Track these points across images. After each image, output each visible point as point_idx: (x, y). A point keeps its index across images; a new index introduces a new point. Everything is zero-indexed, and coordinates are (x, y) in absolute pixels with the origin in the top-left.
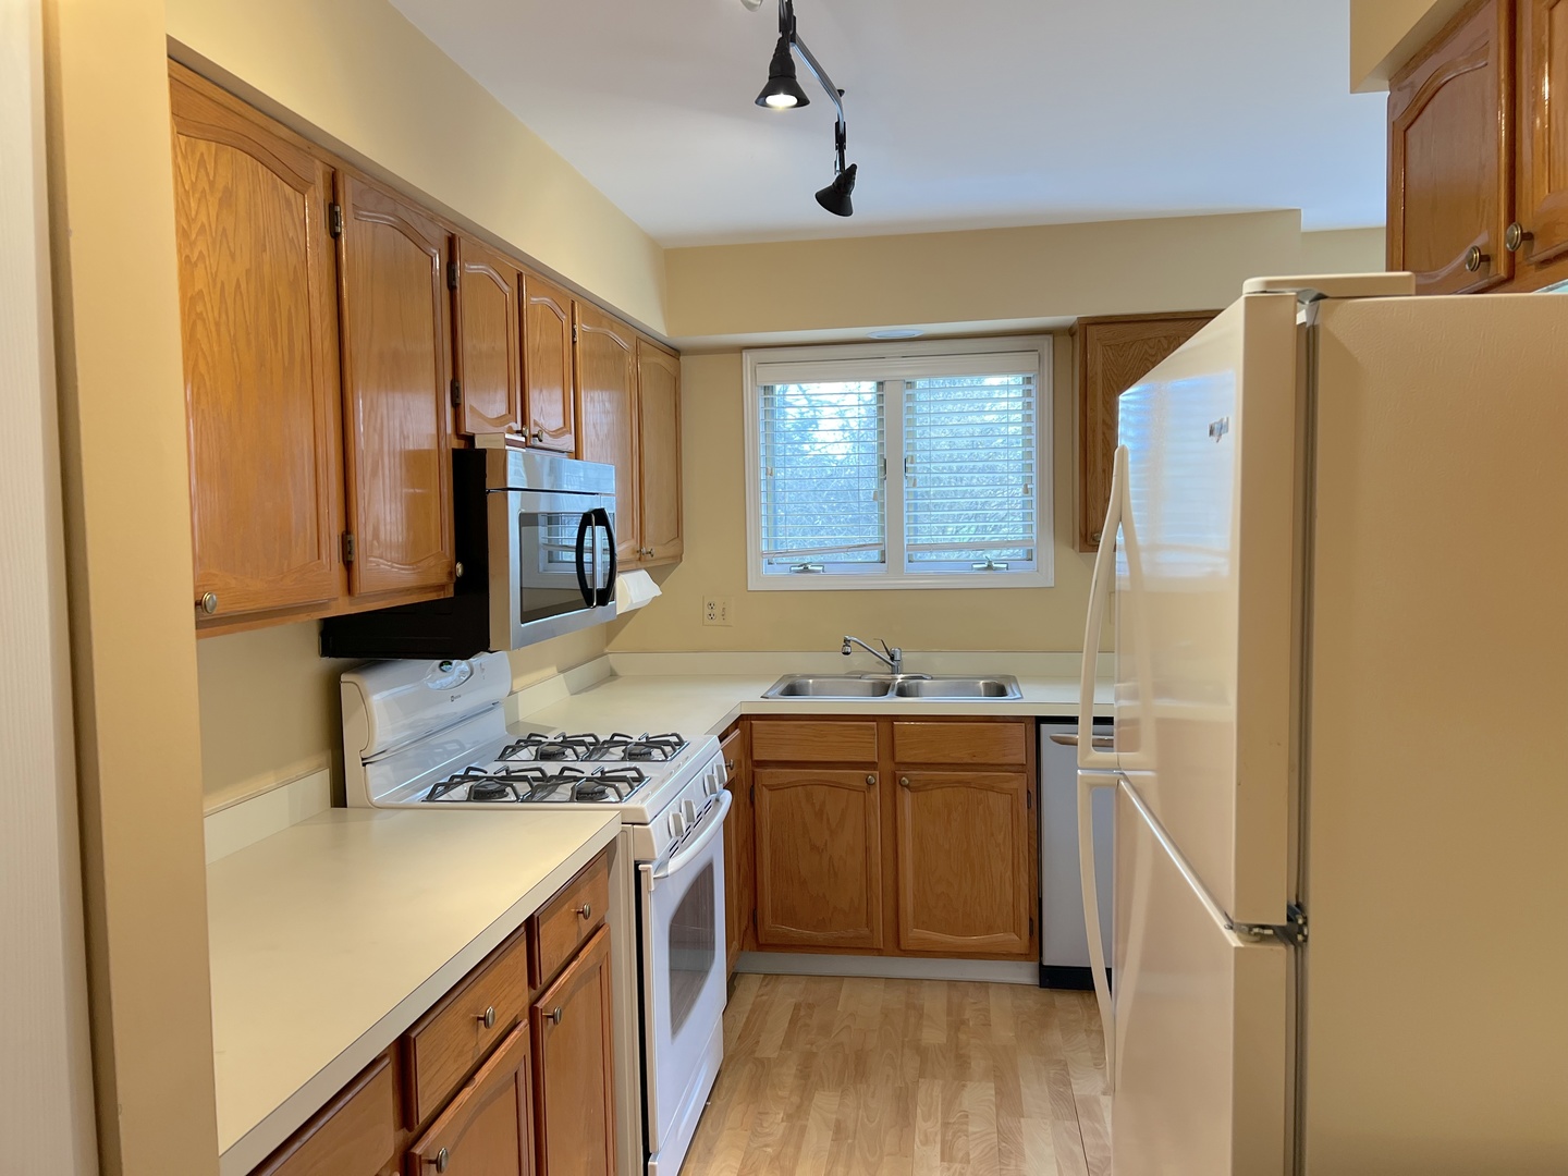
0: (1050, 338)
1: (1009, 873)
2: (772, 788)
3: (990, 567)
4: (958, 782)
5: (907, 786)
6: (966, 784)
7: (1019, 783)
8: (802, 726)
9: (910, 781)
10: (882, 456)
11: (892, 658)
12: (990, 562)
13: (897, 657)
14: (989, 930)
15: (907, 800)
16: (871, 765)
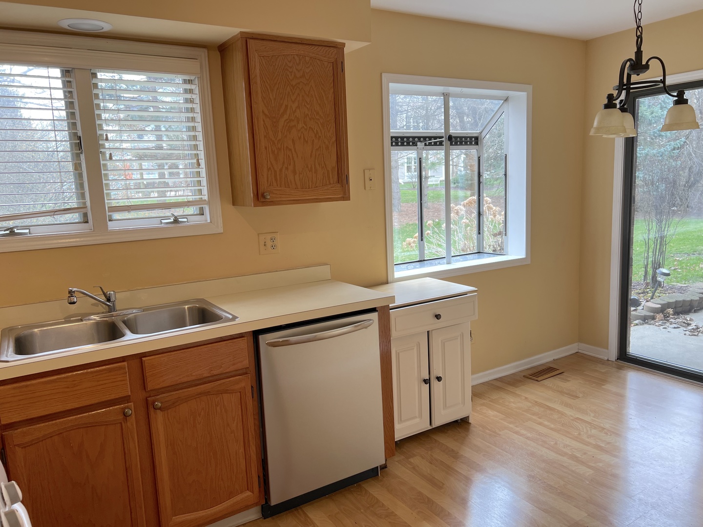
0: (206, 50)
1: (242, 450)
2: (24, 446)
3: (176, 221)
4: (200, 394)
5: (160, 409)
6: (207, 393)
7: (246, 383)
8: (52, 381)
9: (161, 403)
10: (75, 134)
11: (109, 300)
12: (176, 217)
13: (113, 299)
14: (231, 495)
15: (159, 420)
16: (126, 399)
